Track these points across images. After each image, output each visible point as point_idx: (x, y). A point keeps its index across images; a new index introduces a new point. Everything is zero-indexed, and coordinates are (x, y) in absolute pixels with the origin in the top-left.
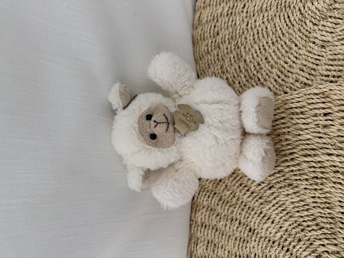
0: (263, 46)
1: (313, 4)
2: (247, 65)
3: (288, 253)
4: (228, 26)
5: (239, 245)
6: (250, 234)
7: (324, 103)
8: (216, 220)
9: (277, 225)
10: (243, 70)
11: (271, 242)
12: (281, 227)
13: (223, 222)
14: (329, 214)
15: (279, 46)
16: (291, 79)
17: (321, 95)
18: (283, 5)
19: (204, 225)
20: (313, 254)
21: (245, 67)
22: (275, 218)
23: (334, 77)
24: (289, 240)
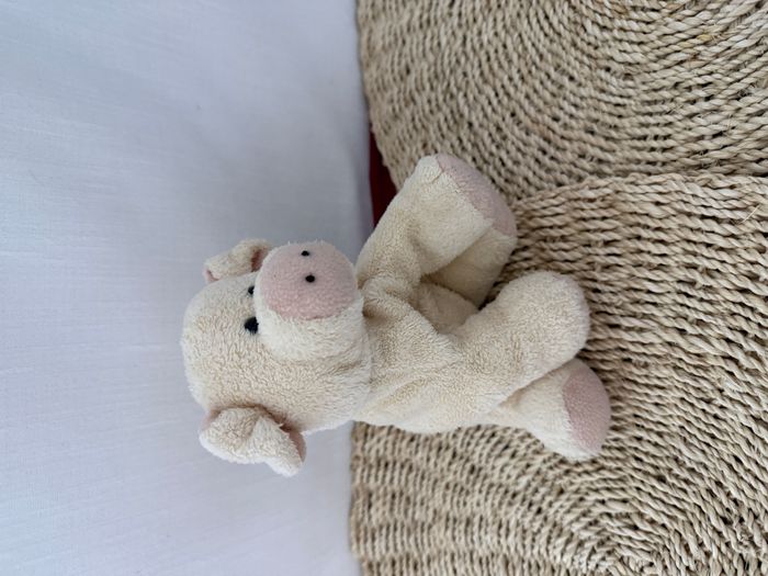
3: (538, 517)
5: (452, 498)
6: (472, 477)
7: (604, 218)
8: (408, 451)
9: (520, 460)
11: (510, 494)
12: (528, 466)
13: (423, 452)
14: (616, 440)
16: (568, 154)
17: (599, 203)
19: (383, 463)
20: (583, 519)
22: (518, 446)
24: (543, 490)
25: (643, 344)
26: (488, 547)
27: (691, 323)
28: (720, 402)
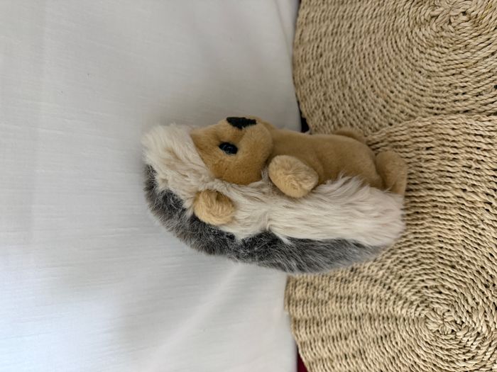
0: (369, 72)
1: (420, 30)
2: (352, 93)
3: (388, 291)
4: (332, 48)
5: (340, 285)
6: (352, 273)
7: (426, 136)
9: (380, 262)
10: (348, 99)
11: (374, 280)
12: (383, 265)
14: (429, 249)
15: (386, 73)
16: (396, 110)
17: (424, 129)
18: (391, 29)
20: (412, 290)
21: (350, 95)
23: (438, 109)
24: (391, 277)
25: (444, 197)
26: (361, 310)
27: (469, 186)
28: (482, 226)
